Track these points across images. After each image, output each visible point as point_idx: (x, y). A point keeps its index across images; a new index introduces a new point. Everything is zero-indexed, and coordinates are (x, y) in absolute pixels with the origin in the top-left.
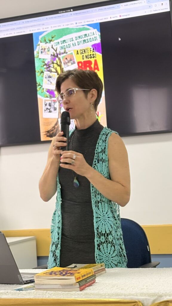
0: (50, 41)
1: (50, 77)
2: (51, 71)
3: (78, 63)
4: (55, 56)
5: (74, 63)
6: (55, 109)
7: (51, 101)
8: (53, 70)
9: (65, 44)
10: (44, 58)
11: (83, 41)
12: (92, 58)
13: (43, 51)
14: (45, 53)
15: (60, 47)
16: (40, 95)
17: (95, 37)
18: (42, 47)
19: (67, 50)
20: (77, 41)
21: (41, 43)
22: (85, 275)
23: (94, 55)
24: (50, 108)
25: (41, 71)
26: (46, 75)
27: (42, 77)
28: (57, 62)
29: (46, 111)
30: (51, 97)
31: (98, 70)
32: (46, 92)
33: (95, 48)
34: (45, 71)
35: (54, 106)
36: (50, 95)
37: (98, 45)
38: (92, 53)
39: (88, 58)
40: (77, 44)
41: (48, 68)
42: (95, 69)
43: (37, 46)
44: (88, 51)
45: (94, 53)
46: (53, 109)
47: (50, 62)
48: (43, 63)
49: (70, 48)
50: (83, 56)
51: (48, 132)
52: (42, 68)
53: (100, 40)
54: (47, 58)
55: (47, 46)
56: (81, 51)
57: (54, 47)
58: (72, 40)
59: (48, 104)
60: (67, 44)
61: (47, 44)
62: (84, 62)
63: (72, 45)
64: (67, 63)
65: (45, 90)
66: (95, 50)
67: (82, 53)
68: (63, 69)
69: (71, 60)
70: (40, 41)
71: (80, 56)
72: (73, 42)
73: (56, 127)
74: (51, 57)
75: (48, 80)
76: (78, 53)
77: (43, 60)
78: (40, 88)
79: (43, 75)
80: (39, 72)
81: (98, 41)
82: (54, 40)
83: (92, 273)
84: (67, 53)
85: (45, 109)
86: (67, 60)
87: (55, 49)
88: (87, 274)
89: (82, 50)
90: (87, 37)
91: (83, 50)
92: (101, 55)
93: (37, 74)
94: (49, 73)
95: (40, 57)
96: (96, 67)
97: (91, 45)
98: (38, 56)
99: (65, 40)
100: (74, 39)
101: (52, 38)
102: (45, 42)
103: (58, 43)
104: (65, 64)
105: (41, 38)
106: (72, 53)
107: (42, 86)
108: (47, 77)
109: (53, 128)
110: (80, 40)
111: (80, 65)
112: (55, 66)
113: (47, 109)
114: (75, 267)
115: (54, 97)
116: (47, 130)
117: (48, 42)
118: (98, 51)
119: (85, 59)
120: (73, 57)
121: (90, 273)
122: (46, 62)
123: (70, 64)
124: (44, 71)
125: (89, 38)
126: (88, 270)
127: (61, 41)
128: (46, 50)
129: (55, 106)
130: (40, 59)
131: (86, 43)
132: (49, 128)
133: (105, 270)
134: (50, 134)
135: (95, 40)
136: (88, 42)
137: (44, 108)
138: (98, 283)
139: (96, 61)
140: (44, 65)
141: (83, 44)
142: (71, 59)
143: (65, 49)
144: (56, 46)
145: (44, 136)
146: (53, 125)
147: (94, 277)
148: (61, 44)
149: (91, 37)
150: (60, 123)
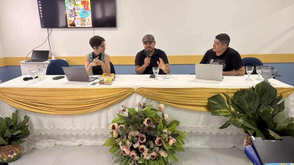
2: (71, 3)
5: (80, 1)
6: (73, 17)
16: (67, 11)
51: (70, 24)
65: (69, 9)
75: (70, 6)
78: (67, 8)
80: (66, 3)
112: (73, 1)
113: (70, 16)
115: (72, 12)
129: (73, 15)
132: (71, 23)
137: (69, 16)
140: (68, 0)
146: (72, 22)
150: (75, 22)
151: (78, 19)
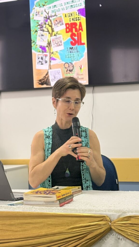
0: (44, 6)
1: (42, 35)
3: (66, 24)
4: (47, 18)
5: (63, 24)
7: (43, 55)
8: (46, 30)
9: (56, 8)
10: (38, 20)
11: (70, 6)
12: (78, 21)
13: (37, 13)
14: (39, 15)
15: (51, 11)
16: (35, 50)
17: (80, 3)
18: (36, 10)
19: (57, 13)
20: (66, 6)
21: (36, 7)
22: (65, 194)
23: (79, 18)
24: (42, 61)
25: (36, 30)
26: (39, 34)
27: (36, 35)
28: (49, 23)
29: (39, 63)
30: (43, 52)
31: (82, 31)
32: (39, 48)
33: (80, 12)
34: (39, 30)
35: (45, 60)
36: (42, 50)
37: (82, 9)
38: (77, 17)
39: (74, 21)
40: (65, 9)
41: (41, 28)
42: (80, 29)
43: (32, 9)
44: (74, 14)
45: (79, 16)
46: (45, 62)
47: (43, 23)
48: (37, 23)
49: (60, 12)
50: (70, 18)
52: (36, 28)
53: (85, 5)
54: (41, 19)
55: (41, 10)
56: (69, 15)
57: (46, 10)
58: (61, 5)
59: (40, 58)
60: (57, 8)
61: (41, 8)
62: (71, 24)
63: (61, 9)
64: (56, 24)
65: (38, 46)
66: (80, 14)
67: (69, 16)
68: (53, 29)
69: (60, 22)
70: (35, 5)
71: (68, 18)
72: (62, 7)
73: (47, 76)
74: (44, 19)
75: (41, 38)
76: (66, 16)
77: (37, 21)
78: (35, 44)
79: (37, 33)
80: (34, 31)
81: (83, 6)
82: (47, 5)
83: (71, 193)
84: (57, 16)
85: (38, 62)
86: (57, 22)
87: (48, 13)
88: (66, 194)
89: (69, 13)
90: (74, 3)
91: (71, 14)
92: (85, 18)
93: (32, 33)
94: (42, 32)
95: (34, 19)
96: (80, 28)
97: (77, 10)
98: (33, 18)
99: (56, 5)
100: (63, 4)
101: (45, 3)
102: (39, 6)
103: (50, 7)
104: (55, 25)
105: (36, 3)
106: (61, 16)
107: (36, 43)
108: (41, 36)
109: (44, 77)
110: (68, 5)
111: (68, 26)
112: (47, 26)
113: (40, 61)
114: (57, 188)
115: (45, 51)
116: (39, 79)
117: (42, 6)
118: (82, 15)
119: (72, 22)
120: (62, 19)
121: (68, 193)
122: (40, 23)
123: (59, 25)
124: (37, 31)
125: (75, 4)
126: (68, 191)
127: (52, 6)
128: (40, 13)
130: (35, 20)
131: (73, 8)
132: (41, 77)
133: (81, 192)
134: (41, 82)
135: (81, 6)
136: (74, 7)
138: (75, 201)
139: (80, 23)
140: (38, 26)
141: (70, 9)
142: (60, 20)
143: (55, 12)
144: (48, 10)
145: (37, 83)
146: (44, 75)
147: (72, 197)
148: (53, 8)
149: (77, 3)
150: (49, 74)
151: (57, 66)
